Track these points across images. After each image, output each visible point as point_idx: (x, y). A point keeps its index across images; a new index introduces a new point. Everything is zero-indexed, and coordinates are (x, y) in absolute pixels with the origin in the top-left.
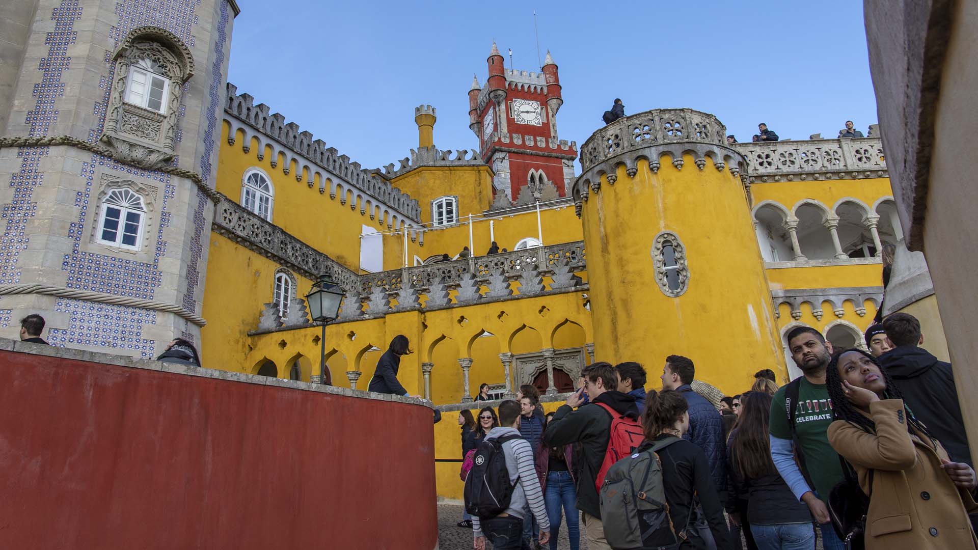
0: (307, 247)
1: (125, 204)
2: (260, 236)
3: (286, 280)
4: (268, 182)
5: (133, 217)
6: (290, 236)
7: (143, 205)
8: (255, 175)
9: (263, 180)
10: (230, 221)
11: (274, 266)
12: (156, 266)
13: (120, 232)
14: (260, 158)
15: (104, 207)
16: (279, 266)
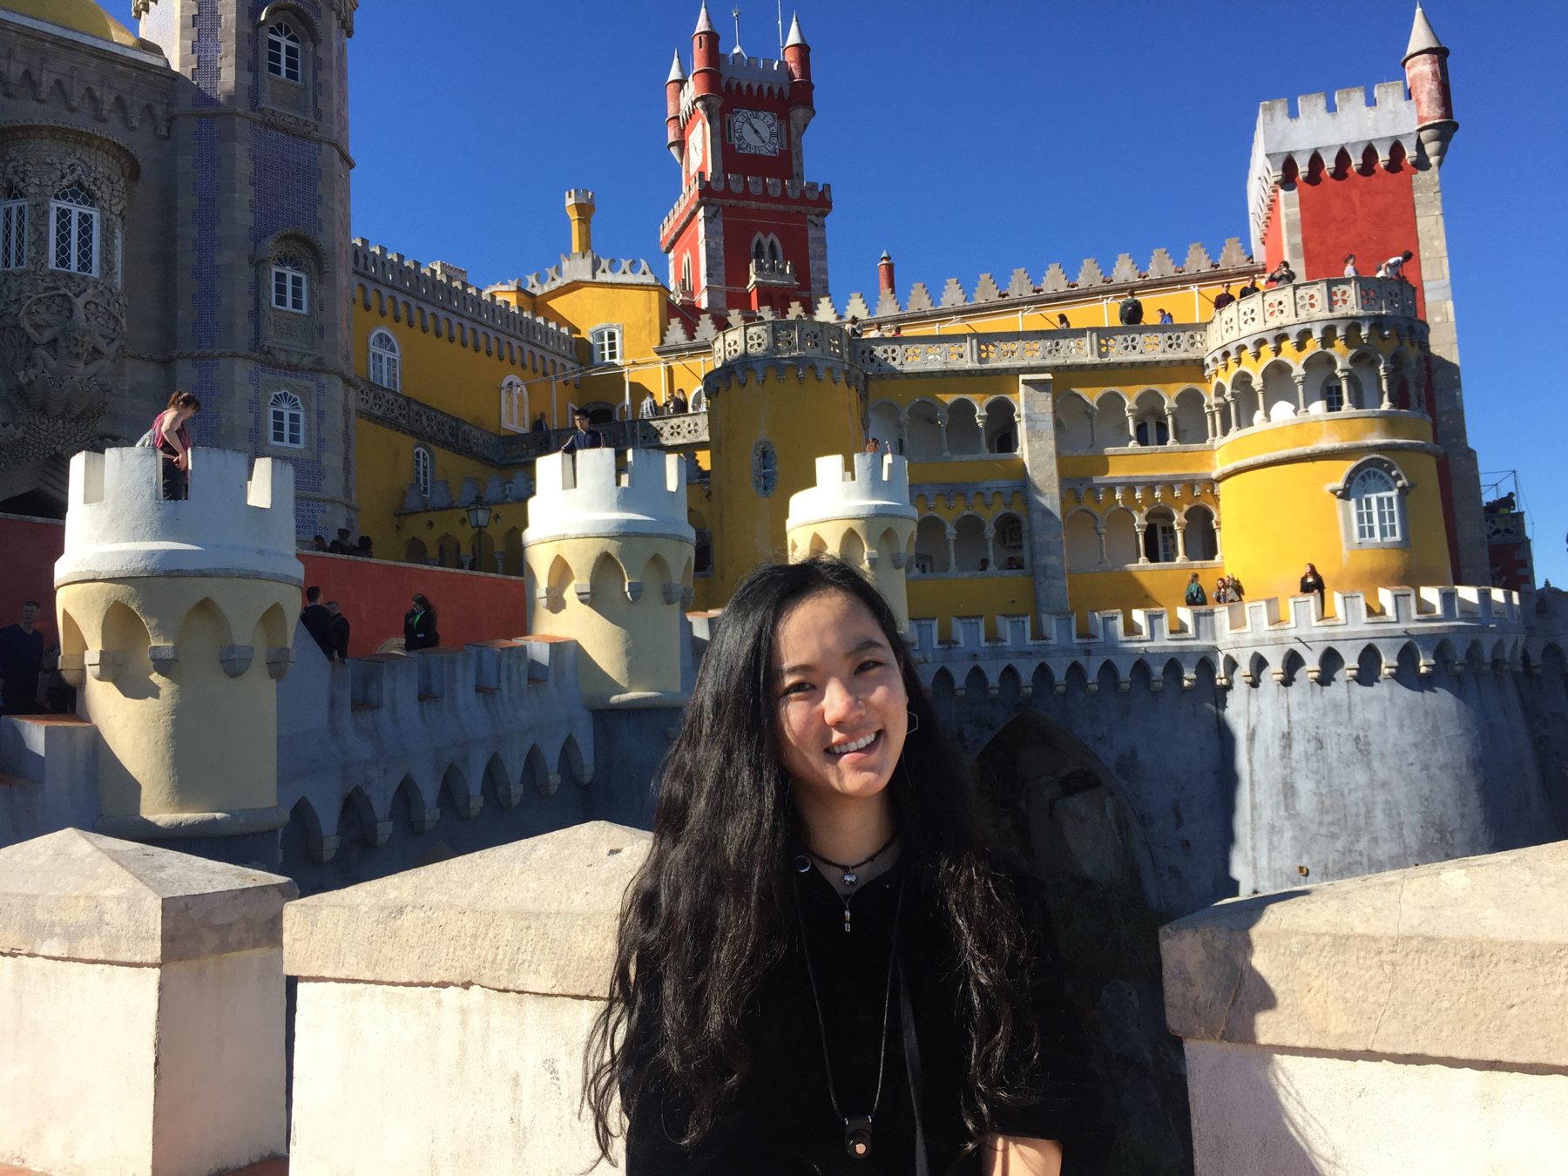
0: (443, 413)
1: (286, 406)
2: (395, 411)
3: (424, 454)
4: (394, 341)
5: (294, 418)
6: (424, 405)
7: (300, 405)
8: (380, 335)
9: (388, 340)
10: (367, 402)
11: (412, 440)
12: (319, 462)
13: (287, 432)
14: (383, 314)
15: (272, 409)
16: (416, 440)
